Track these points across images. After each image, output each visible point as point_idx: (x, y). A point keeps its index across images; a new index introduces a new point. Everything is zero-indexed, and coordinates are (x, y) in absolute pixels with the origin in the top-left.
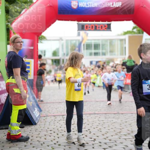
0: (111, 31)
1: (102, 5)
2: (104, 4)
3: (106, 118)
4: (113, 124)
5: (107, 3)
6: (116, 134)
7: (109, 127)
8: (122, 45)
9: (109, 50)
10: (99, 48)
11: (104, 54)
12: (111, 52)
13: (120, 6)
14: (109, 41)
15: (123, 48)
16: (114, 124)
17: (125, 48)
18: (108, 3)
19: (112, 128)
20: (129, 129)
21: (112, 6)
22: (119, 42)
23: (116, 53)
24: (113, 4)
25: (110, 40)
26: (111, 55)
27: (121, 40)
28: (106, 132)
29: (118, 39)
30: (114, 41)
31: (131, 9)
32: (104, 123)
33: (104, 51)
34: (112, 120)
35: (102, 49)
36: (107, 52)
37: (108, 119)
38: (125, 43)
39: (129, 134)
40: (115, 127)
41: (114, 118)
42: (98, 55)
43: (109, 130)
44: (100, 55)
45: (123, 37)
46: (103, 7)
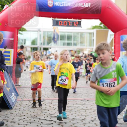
0: (81, 27)
1: (74, 5)
2: (76, 4)
3: (74, 104)
4: (79, 110)
5: (78, 3)
6: (81, 121)
7: (76, 113)
8: (90, 38)
9: (79, 42)
10: (71, 39)
11: (75, 45)
12: (81, 43)
13: (89, 7)
14: (79, 34)
15: (91, 40)
16: (81, 110)
17: (93, 40)
18: (80, 4)
19: (78, 115)
20: (93, 117)
21: (82, 6)
22: (88, 35)
23: (86, 44)
24: (83, 5)
25: (81, 33)
26: (81, 45)
27: (90, 33)
28: (73, 119)
29: (87, 33)
30: (84, 34)
31: (99, 9)
32: (72, 109)
33: (75, 42)
34: (79, 107)
35: (74, 40)
36: (78, 43)
37: (75, 105)
38: (93, 36)
39: (92, 122)
40: (81, 114)
41: (80, 104)
42: (70, 46)
43: (75, 116)
44: (72, 45)
45: (92, 31)
46: (75, 6)
